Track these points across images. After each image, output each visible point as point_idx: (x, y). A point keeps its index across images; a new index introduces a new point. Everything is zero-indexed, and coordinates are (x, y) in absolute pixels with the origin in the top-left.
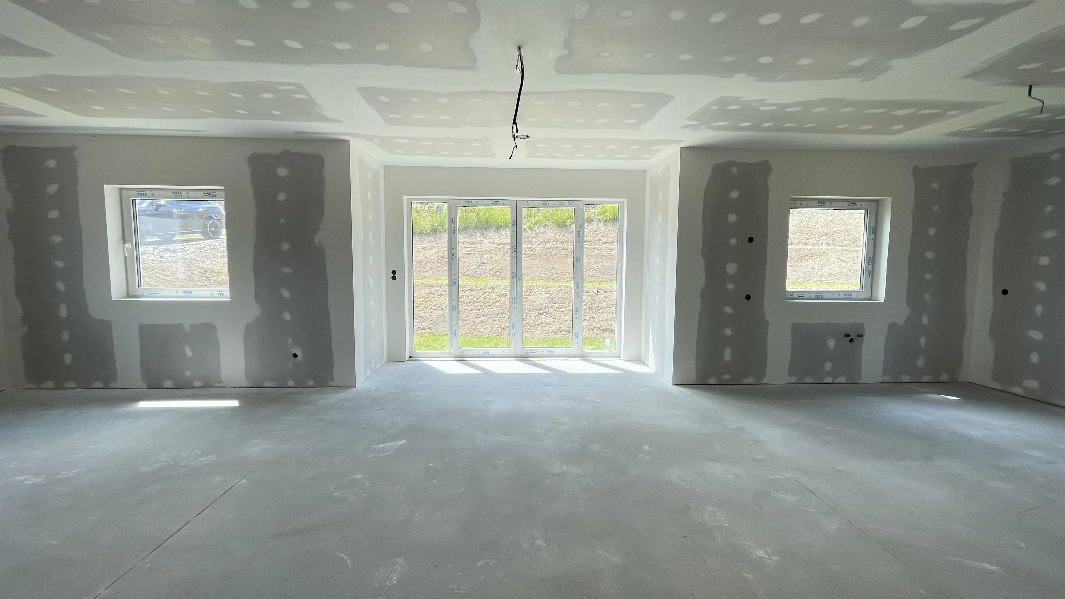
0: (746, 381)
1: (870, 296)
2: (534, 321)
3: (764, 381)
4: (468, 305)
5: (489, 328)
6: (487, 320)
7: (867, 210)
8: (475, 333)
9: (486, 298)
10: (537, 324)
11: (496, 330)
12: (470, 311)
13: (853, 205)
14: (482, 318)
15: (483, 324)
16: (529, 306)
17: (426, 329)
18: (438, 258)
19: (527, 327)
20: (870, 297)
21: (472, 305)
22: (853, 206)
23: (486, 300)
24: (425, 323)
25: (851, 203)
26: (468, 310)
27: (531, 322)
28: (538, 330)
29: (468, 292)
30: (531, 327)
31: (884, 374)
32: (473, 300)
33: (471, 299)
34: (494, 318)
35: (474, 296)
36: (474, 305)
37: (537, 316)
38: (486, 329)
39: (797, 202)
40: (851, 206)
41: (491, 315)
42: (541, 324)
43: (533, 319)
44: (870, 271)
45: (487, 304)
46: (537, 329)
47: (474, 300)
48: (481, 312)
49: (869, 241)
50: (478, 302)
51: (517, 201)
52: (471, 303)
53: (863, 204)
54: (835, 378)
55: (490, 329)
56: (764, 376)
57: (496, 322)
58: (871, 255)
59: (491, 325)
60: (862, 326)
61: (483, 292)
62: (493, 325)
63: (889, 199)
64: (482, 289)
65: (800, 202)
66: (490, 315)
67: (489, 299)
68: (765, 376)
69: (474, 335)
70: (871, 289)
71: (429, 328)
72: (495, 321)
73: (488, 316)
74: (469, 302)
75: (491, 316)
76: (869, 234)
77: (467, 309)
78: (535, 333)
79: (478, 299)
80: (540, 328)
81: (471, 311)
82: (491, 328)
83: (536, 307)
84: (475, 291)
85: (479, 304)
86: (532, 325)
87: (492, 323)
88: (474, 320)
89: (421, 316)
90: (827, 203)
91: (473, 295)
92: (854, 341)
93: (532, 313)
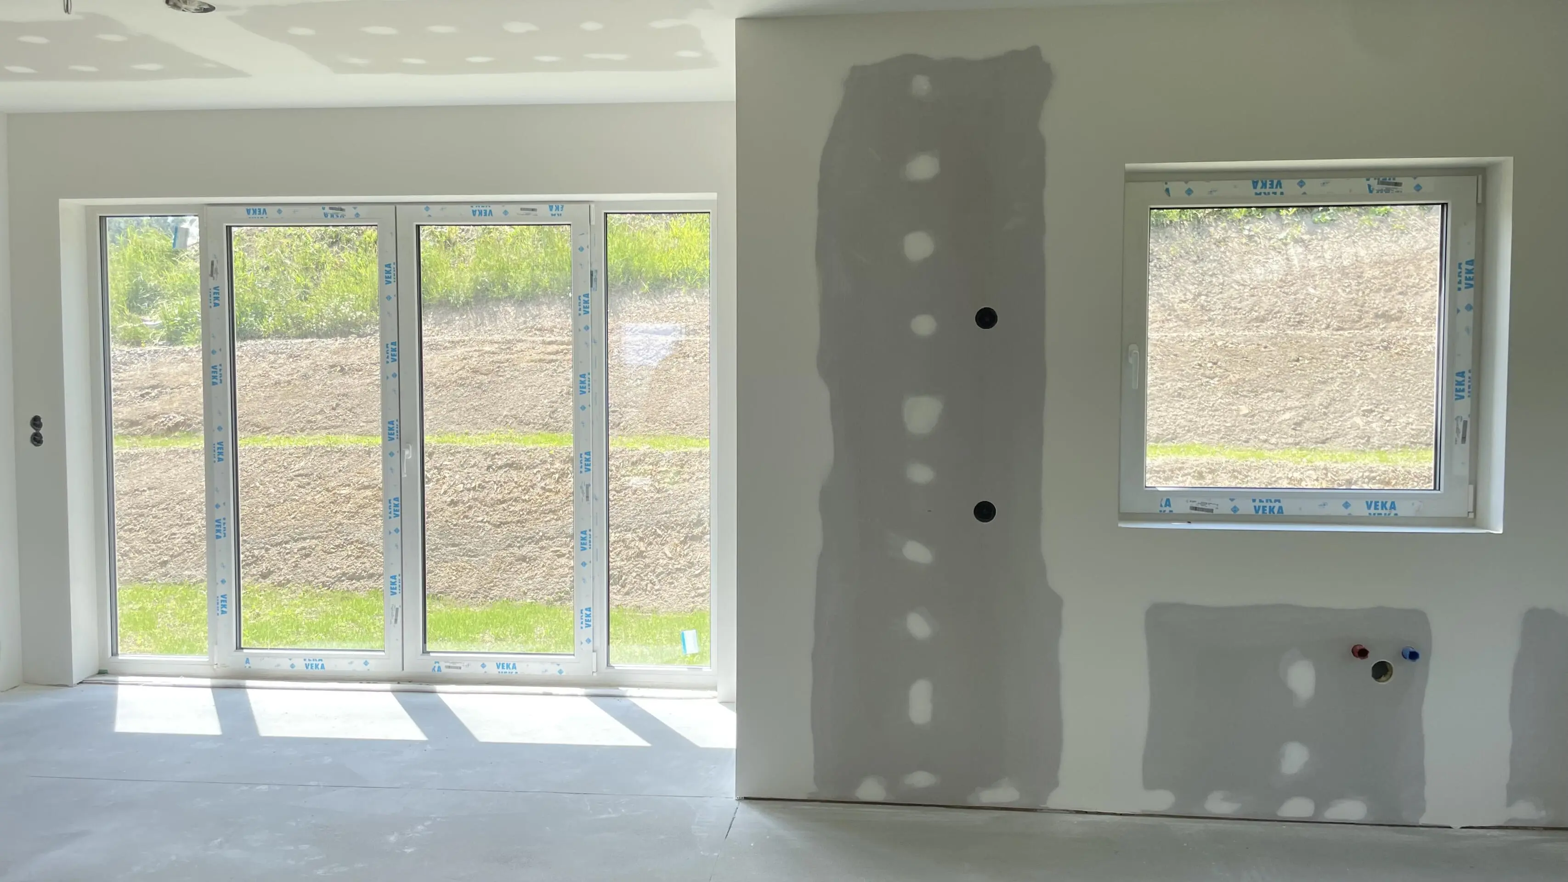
0: (987, 797)
1: (1471, 510)
2: (671, 559)
3: (1055, 800)
4: (494, 510)
5: (539, 578)
6: (537, 554)
7: (1447, 204)
8: (495, 592)
9: (550, 491)
10: (677, 569)
11: (558, 583)
12: (495, 525)
13: (1384, 187)
14: (525, 548)
15: (524, 564)
16: (666, 513)
17: (363, 578)
18: (460, 372)
19: (646, 575)
20: (1471, 516)
21: (505, 510)
22: (1387, 191)
23: (548, 494)
24: (365, 560)
25: (1383, 183)
26: (491, 524)
27: (661, 561)
28: (675, 587)
29: (501, 472)
30: (657, 576)
31: (1514, 793)
32: (512, 495)
33: (506, 491)
34: (558, 549)
35: (516, 483)
36: (512, 508)
37: (684, 542)
38: (530, 582)
39: (1171, 185)
40: (1381, 191)
41: (553, 538)
42: (690, 568)
43: (668, 553)
44: (1465, 423)
45: (548, 507)
46: (672, 583)
47: (515, 495)
48: (526, 531)
49: (1453, 311)
50: (524, 501)
51: (398, 206)
52: (504, 505)
53: (1427, 183)
54: (1321, 804)
55: (541, 582)
56: (1052, 782)
57: (563, 561)
58: (1465, 363)
59: (544, 569)
60: (1419, 619)
61: (546, 473)
62: (552, 568)
63: (1508, 163)
64: (545, 462)
65: (1183, 183)
66: (548, 538)
67: (557, 493)
68: (1056, 784)
69: (492, 599)
70: (1471, 487)
71: (371, 576)
72: (559, 556)
73: (543, 543)
74: (499, 500)
75: (551, 542)
76: (1455, 290)
77: (489, 522)
78: (666, 595)
79: (526, 491)
80: (684, 580)
81: (499, 526)
82: (544, 577)
83: (683, 517)
84: (524, 468)
85: (527, 506)
86: (661, 569)
87: (549, 562)
88: (501, 553)
89: (357, 541)
90: (1290, 186)
91: (516, 480)
92: (1391, 676)
93: (670, 535)
